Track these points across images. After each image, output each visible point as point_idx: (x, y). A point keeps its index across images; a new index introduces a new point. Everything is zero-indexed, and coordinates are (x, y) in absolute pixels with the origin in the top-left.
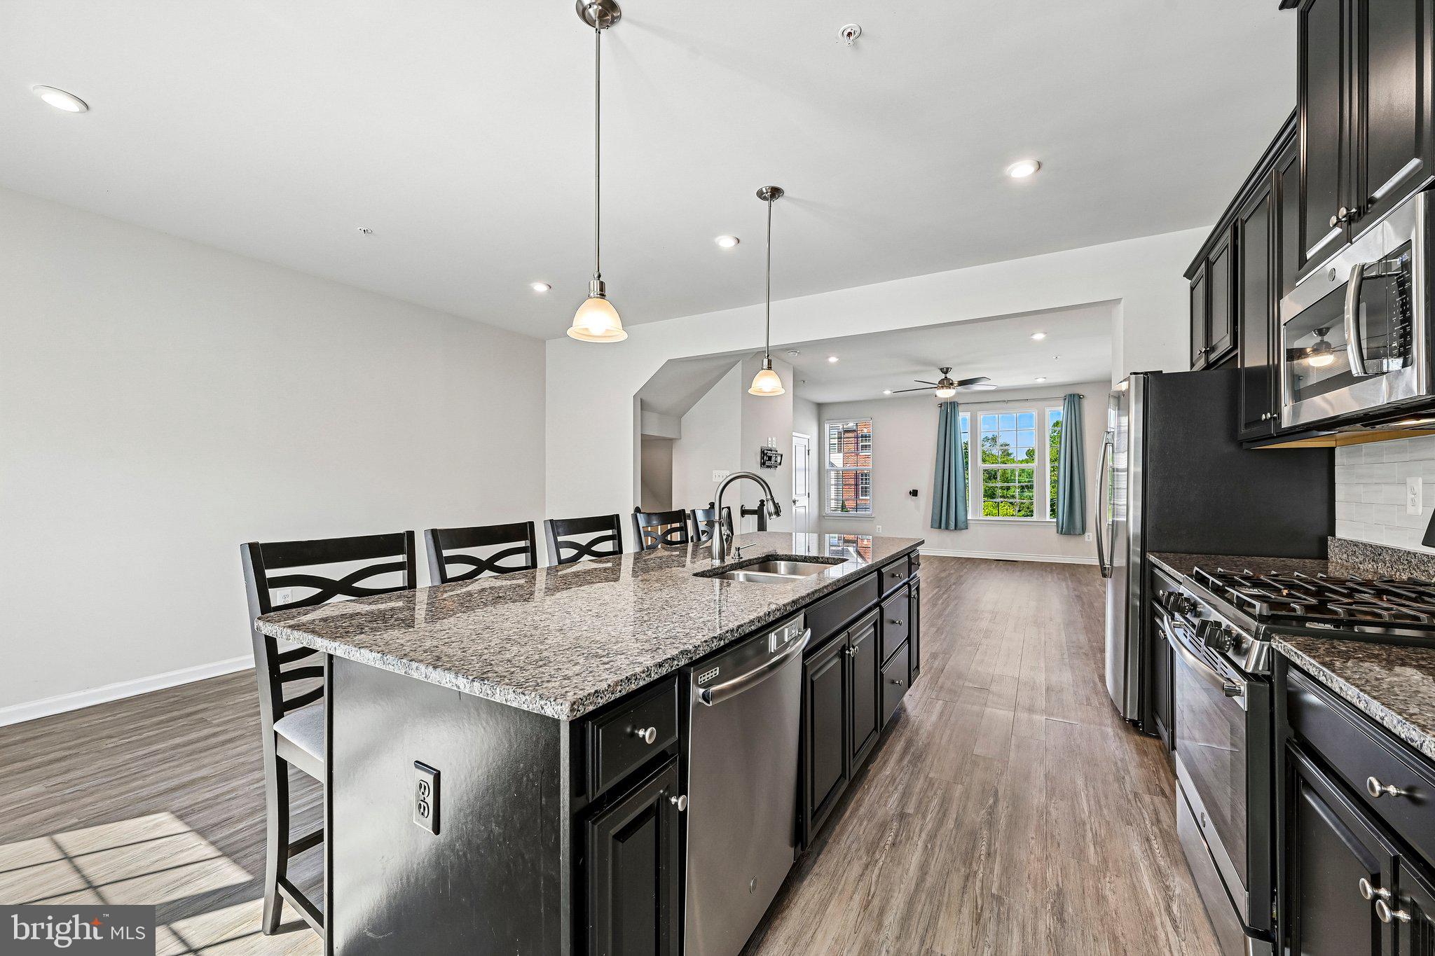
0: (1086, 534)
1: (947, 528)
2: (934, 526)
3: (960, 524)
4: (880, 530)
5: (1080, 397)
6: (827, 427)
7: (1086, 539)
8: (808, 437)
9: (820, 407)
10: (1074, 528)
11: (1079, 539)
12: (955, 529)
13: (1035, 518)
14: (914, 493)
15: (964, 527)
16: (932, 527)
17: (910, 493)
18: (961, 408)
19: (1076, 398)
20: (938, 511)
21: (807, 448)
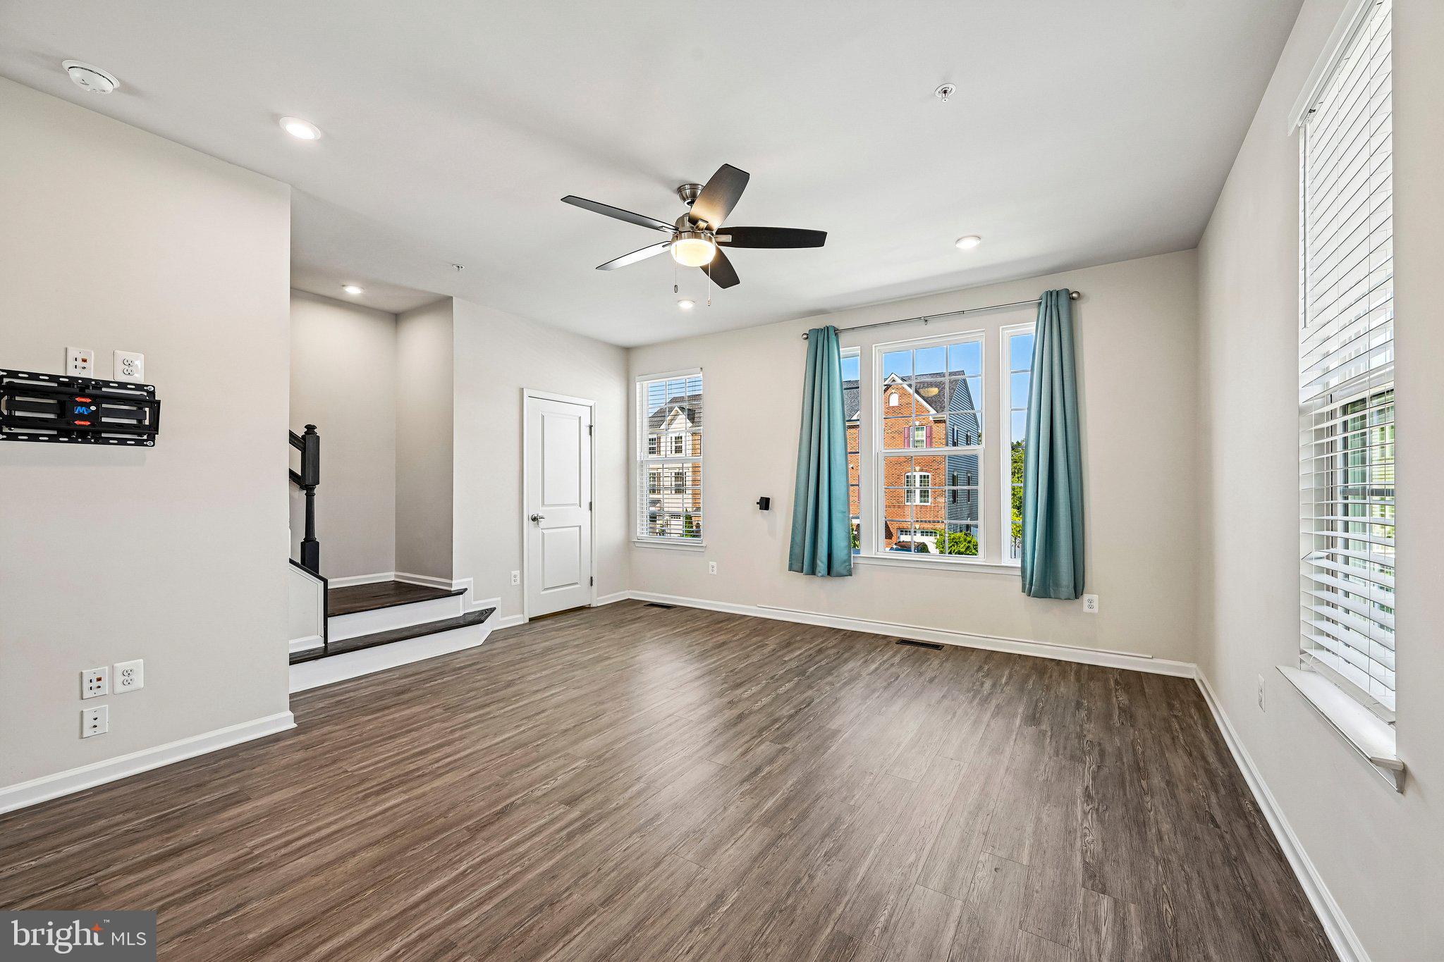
0: (1086, 597)
1: (814, 572)
2: (795, 567)
3: (838, 567)
4: (715, 570)
5: (1072, 298)
6: (640, 387)
7: (1086, 609)
8: (591, 403)
9: (627, 352)
10: (1057, 584)
11: (1071, 606)
12: (829, 573)
13: (980, 559)
14: (765, 504)
15: (845, 572)
16: (790, 570)
17: (758, 503)
18: (843, 338)
19: (1063, 301)
20: (801, 538)
21: (586, 422)
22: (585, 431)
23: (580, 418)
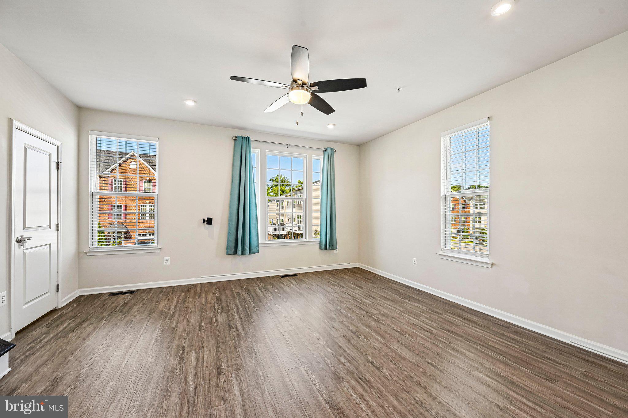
1: (243, 253)
2: (228, 252)
3: (254, 249)
4: (169, 262)
5: (334, 152)
6: (92, 139)
7: (335, 252)
8: (58, 143)
9: (79, 110)
11: (331, 252)
12: (249, 253)
13: (305, 239)
14: (209, 221)
15: (257, 251)
16: (228, 255)
17: (204, 221)
18: (253, 144)
20: (233, 238)
21: (54, 159)
22: (54, 166)
23: (50, 154)
